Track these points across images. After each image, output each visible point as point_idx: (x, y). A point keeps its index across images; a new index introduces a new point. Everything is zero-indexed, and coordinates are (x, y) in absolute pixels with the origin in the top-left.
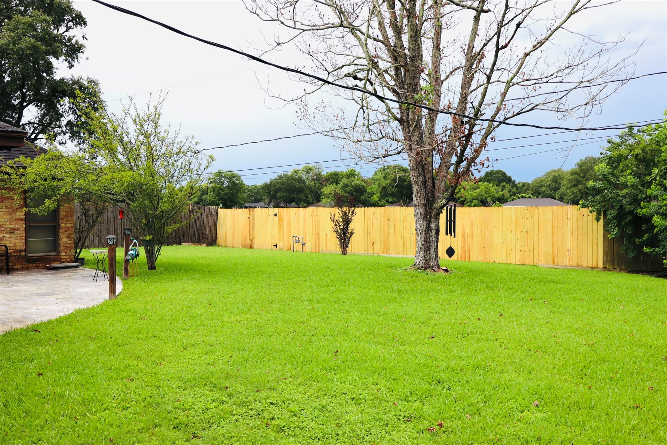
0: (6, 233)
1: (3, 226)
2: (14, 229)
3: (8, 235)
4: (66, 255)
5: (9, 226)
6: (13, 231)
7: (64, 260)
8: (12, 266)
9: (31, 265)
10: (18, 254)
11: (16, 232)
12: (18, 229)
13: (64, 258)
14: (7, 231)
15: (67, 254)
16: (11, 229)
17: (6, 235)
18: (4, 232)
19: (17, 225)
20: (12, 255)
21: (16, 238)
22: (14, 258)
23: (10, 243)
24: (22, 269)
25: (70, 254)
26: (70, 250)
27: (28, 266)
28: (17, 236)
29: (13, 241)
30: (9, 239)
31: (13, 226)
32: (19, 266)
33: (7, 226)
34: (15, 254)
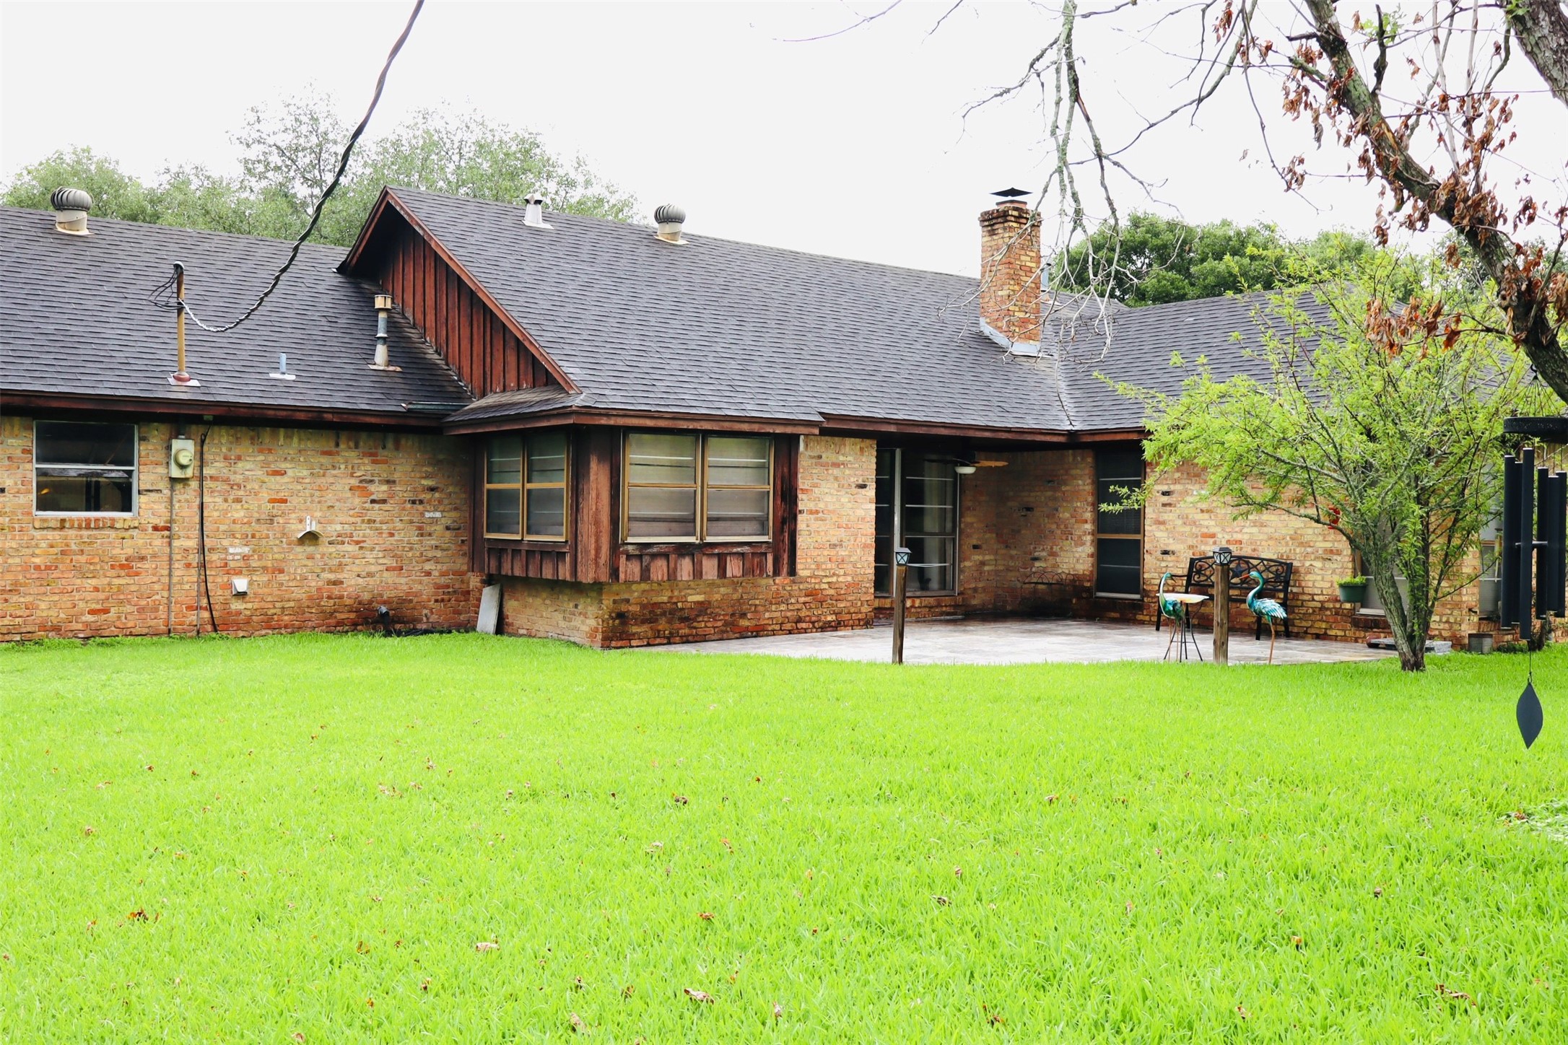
0: (1316, 558)
1: (1312, 544)
2: (1331, 551)
3: (1318, 564)
4: (1441, 621)
5: (1322, 545)
6: (1329, 555)
7: (1437, 633)
8: (1326, 629)
9: (1362, 634)
10: (1338, 605)
11: (1335, 557)
12: (1339, 553)
13: (1437, 627)
14: (1317, 554)
15: (1444, 619)
16: (1325, 551)
17: (1315, 563)
18: (1313, 557)
19: (1336, 544)
20: (1326, 605)
21: (1334, 571)
22: (1328, 613)
23: (1323, 580)
24: (1344, 639)
25: (1452, 620)
26: (1452, 609)
27: (1358, 634)
28: (1335, 566)
29: (1328, 578)
30: (1321, 572)
31: (1328, 545)
32: (1340, 633)
33: (1318, 544)
34: (1331, 605)
